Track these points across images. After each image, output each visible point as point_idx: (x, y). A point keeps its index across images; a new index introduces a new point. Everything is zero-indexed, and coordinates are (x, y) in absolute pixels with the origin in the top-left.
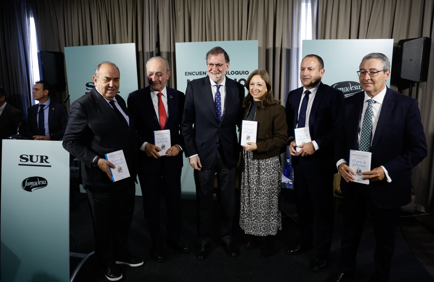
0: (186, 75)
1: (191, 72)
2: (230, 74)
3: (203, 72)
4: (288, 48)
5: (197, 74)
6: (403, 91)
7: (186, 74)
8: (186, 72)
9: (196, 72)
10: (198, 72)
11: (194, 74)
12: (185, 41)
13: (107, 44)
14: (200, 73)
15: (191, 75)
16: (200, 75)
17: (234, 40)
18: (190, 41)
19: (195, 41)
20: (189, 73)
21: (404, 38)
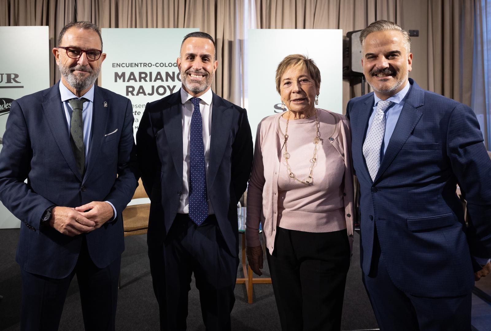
0: (113, 67)
1: (120, 64)
2: (167, 66)
3: (135, 64)
4: (230, 40)
5: (128, 65)
6: (355, 86)
7: (113, 65)
8: (113, 64)
9: (126, 64)
10: (129, 64)
11: (123, 65)
12: (110, 27)
13: (6, 26)
14: (131, 65)
15: (120, 66)
16: (131, 67)
17: (169, 27)
18: (117, 26)
19: (123, 27)
20: (117, 64)
21: (351, 30)
